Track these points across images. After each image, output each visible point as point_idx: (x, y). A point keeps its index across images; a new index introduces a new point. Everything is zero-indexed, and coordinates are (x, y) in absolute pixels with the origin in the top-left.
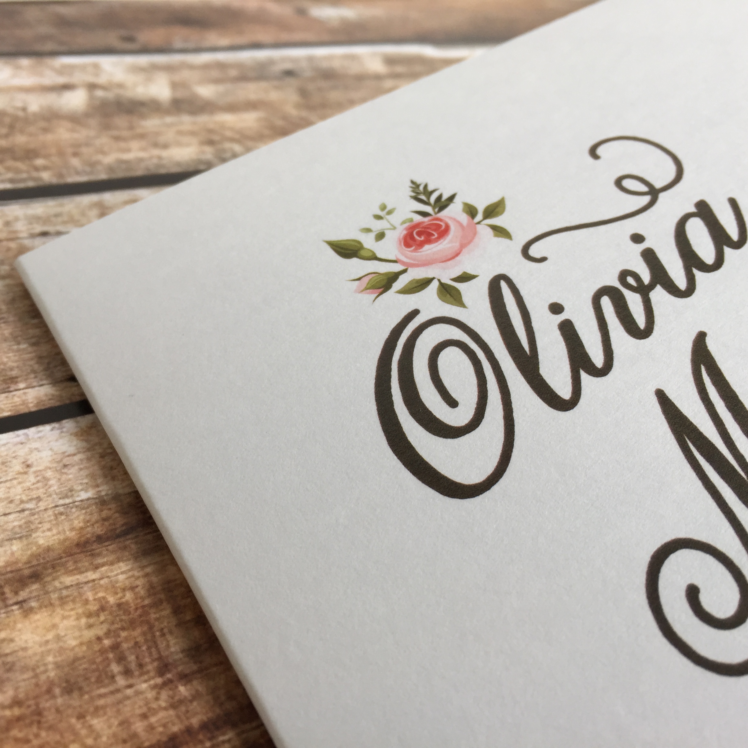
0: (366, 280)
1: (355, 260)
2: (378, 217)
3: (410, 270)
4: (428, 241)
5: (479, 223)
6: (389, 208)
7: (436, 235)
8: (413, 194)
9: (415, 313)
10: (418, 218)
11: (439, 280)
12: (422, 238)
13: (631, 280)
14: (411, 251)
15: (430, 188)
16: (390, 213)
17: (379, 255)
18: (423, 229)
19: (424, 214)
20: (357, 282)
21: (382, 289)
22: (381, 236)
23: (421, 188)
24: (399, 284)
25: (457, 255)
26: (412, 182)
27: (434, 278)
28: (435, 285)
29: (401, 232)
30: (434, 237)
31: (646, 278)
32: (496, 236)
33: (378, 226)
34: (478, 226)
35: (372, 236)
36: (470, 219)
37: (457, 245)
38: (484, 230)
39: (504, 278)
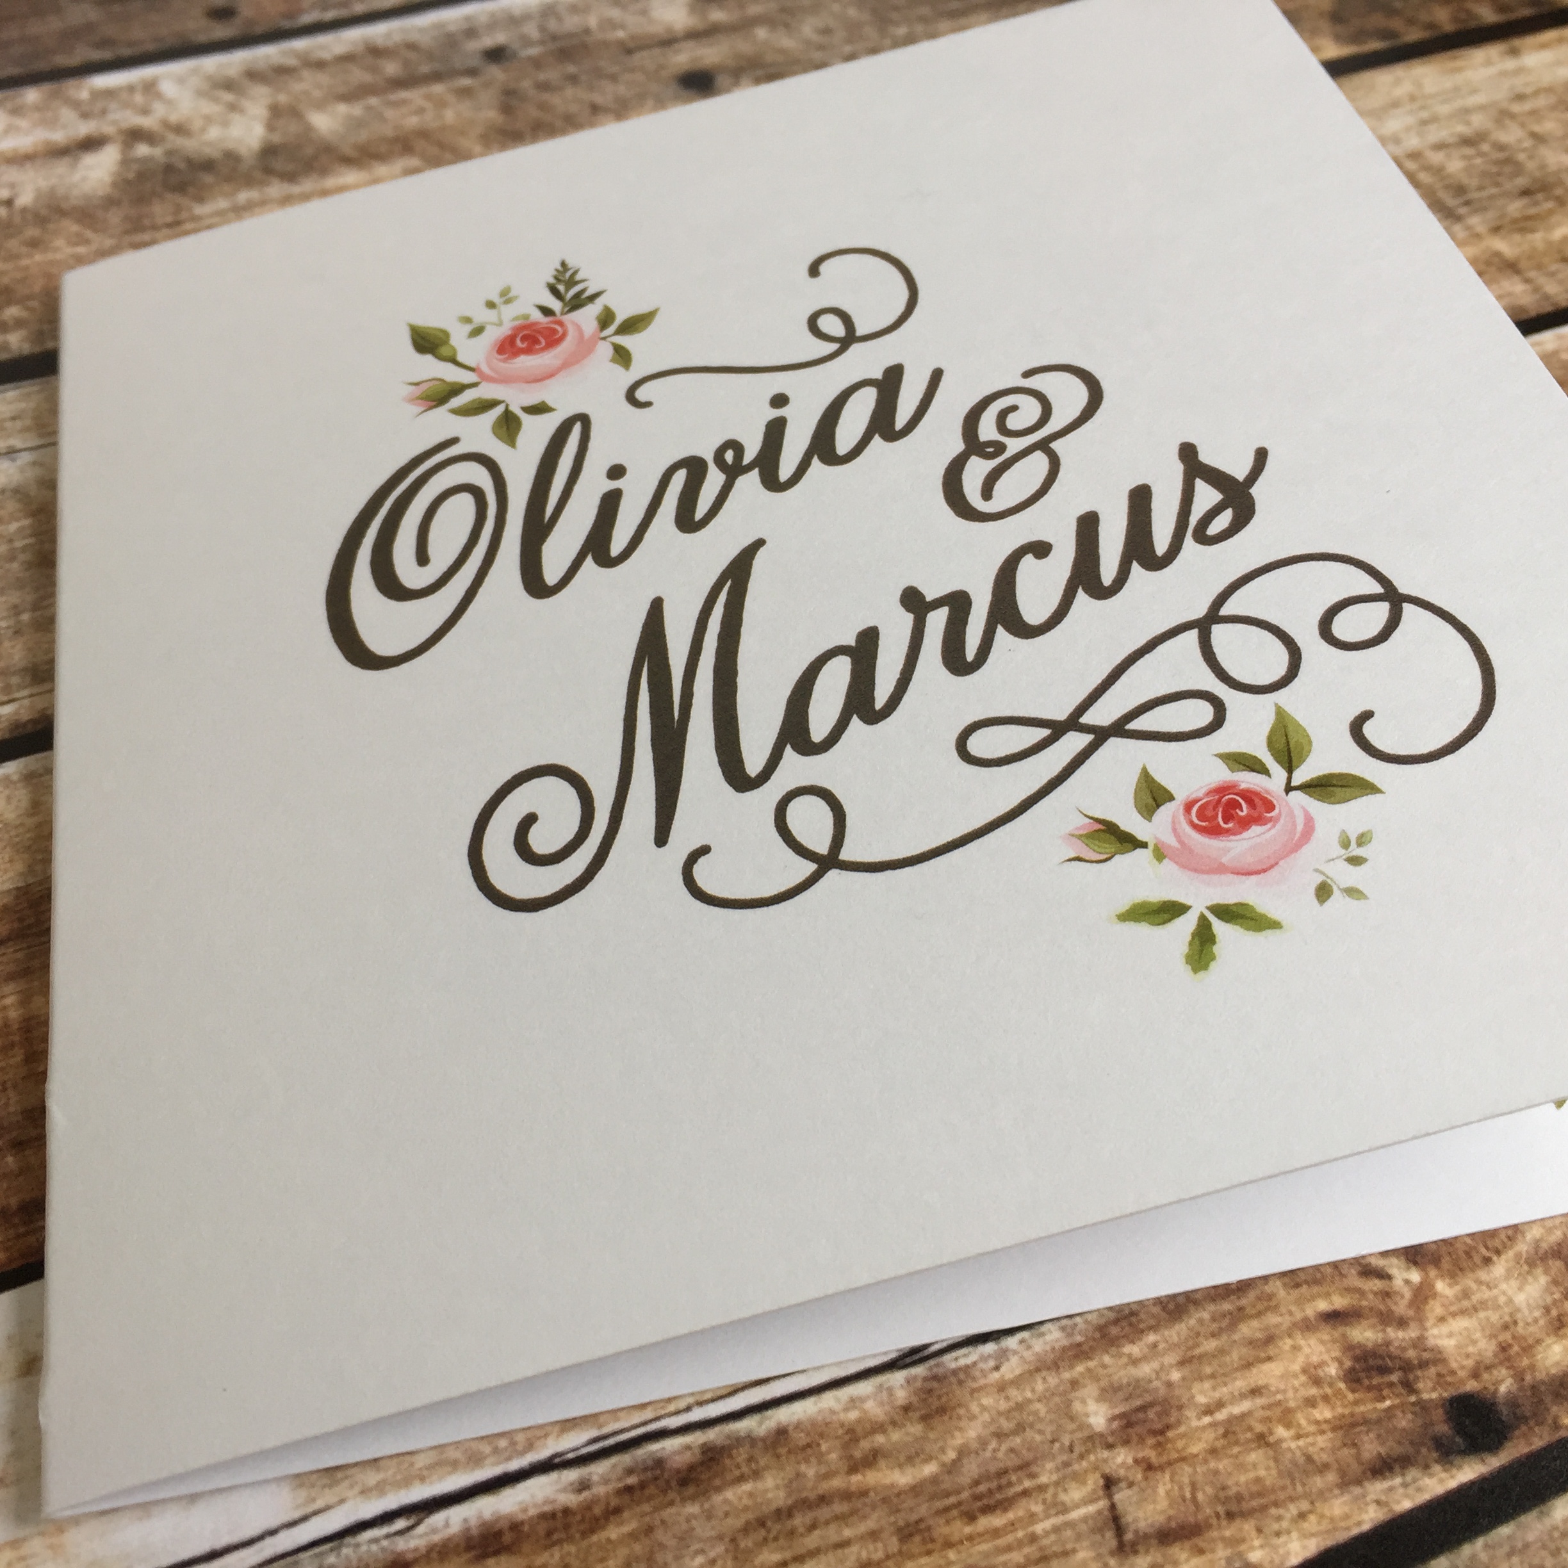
0: (424, 387)
1: (429, 358)
2: (491, 305)
3: (483, 384)
4: (528, 351)
5: (604, 339)
6: (511, 295)
7: (543, 343)
8: (552, 281)
9: (454, 441)
10: (537, 316)
11: (507, 406)
12: (524, 345)
13: (729, 456)
14: (501, 360)
15: (578, 277)
16: (508, 301)
17: (460, 358)
18: (534, 333)
19: (546, 311)
20: (414, 387)
21: (434, 403)
22: (478, 331)
23: (568, 274)
24: (456, 402)
25: (551, 375)
26: (563, 264)
27: (503, 402)
28: (499, 410)
29: (505, 330)
30: (537, 347)
31: (749, 457)
32: (613, 360)
33: (482, 315)
34: (601, 343)
35: (468, 328)
36: (598, 330)
37: (557, 363)
38: (604, 350)
39: (584, 420)
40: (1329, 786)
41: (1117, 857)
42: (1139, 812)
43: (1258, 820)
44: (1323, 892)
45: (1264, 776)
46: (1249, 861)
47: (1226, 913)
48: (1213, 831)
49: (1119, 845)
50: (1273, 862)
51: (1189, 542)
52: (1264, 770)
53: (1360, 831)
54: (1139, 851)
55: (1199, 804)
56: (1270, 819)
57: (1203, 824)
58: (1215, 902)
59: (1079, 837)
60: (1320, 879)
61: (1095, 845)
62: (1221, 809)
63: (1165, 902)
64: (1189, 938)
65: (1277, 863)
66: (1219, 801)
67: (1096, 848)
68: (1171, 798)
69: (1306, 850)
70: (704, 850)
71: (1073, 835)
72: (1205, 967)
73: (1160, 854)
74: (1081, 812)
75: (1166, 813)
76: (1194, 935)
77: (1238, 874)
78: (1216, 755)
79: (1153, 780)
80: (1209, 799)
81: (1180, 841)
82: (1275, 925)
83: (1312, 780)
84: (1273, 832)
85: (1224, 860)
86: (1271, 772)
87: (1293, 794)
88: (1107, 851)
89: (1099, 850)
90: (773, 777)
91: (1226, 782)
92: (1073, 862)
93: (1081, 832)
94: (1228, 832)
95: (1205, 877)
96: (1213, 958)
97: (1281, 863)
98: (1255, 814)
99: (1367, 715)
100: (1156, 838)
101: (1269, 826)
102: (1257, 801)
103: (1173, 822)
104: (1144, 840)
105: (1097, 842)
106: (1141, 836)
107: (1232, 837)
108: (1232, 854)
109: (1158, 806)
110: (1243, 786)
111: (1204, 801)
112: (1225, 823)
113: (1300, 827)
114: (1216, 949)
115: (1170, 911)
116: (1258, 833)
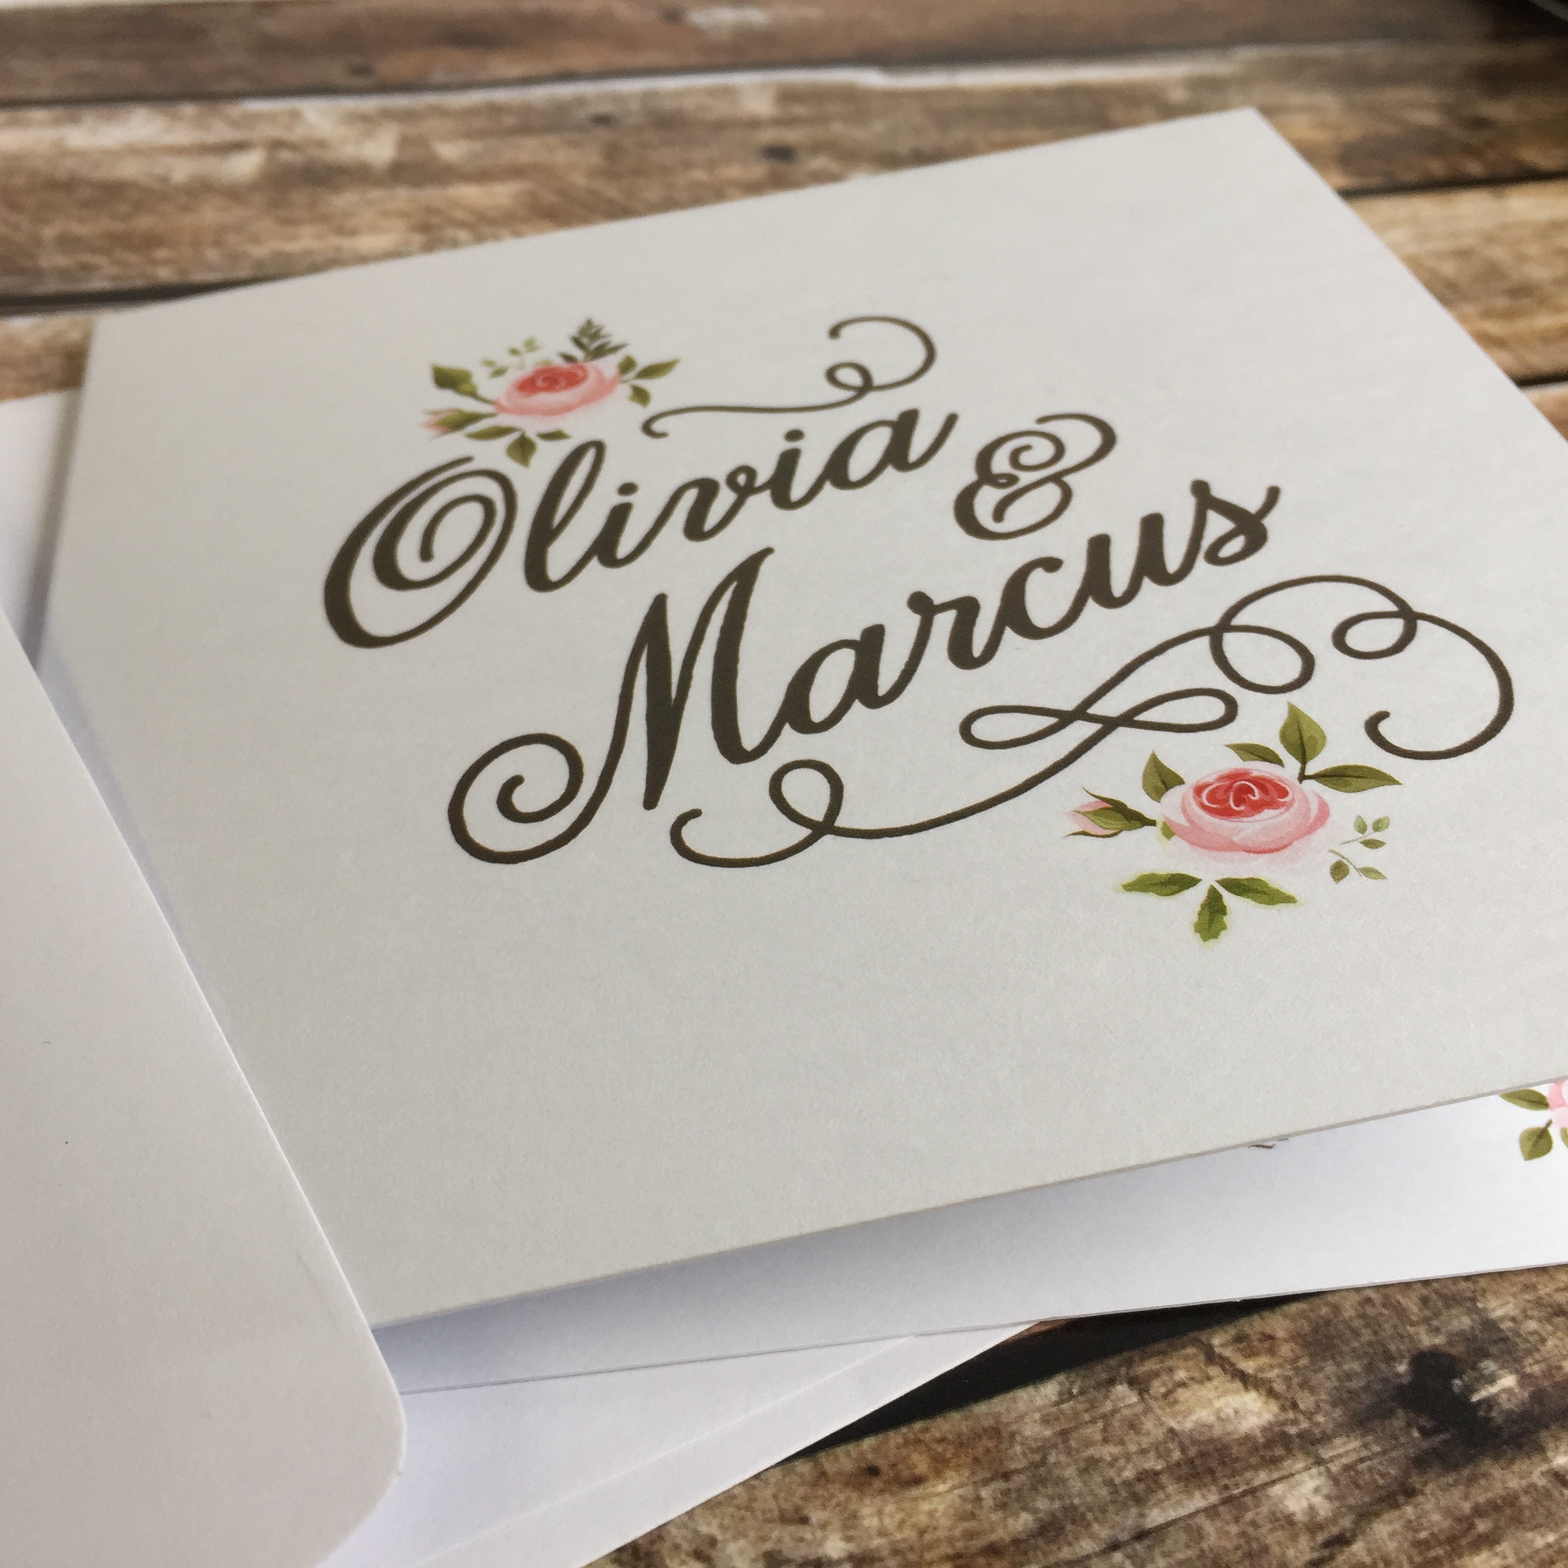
0: (442, 415)
1: (449, 392)
2: (514, 352)
3: (501, 415)
4: (549, 389)
5: (624, 382)
6: (535, 345)
7: (563, 383)
8: (577, 335)
9: (468, 459)
10: (559, 362)
11: (523, 433)
12: (544, 385)
13: (742, 479)
14: (520, 396)
15: (602, 333)
16: (532, 350)
17: (480, 393)
18: (555, 376)
19: (568, 358)
20: (432, 415)
21: (451, 429)
22: (500, 373)
23: (593, 330)
24: (475, 427)
25: (568, 410)
26: (588, 321)
27: (520, 429)
28: (514, 436)
29: (526, 372)
30: (558, 386)
31: (762, 479)
32: (631, 399)
33: (504, 359)
34: (621, 385)
35: (490, 370)
36: (619, 375)
38: (623, 391)
39: (599, 447)
40: (1344, 776)
41: (1124, 834)
42: (1147, 794)
43: (1272, 804)
44: (1339, 871)
45: (1277, 765)
46: (1262, 840)
47: (1238, 887)
48: (1225, 812)
49: (1126, 822)
50: (1286, 842)
51: (1201, 563)
52: (1277, 761)
53: (1377, 817)
54: (1147, 829)
55: (1210, 788)
56: (1283, 804)
57: (1214, 806)
58: (1226, 877)
59: (1085, 814)
60: (1336, 859)
61: (1101, 821)
62: (1232, 794)
63: (1173, 875)
64: (1198, 908)
65: (1290, 844)
66: (1230, 787)
67: (1102, 824)
68: (1180, 782)
69: (1321, 834)
70: (695, 814)
71: (1078, 812)
72: (1215, 936)
73: (1169, 831)
74: (1088, 792)
75: (1174, 795)
76: (1203, 906)
77: (1249, 851)
78: (1228, 746)
79: (1162, 766)
80: (1219, 784)
81: (1189, 820)
82: (1289, 899)
83: (1326, 770)
84: (1287, 815)
85: (1235, 839)
86: (1284, 762)
87: (1306, 782)
88: (1114, 827)
89: (1105, 826)
90: (770, 751)
91: (1237, 770)
92: (1078, 836)
93: (1087, 809)
94: (1239, 814)
95: (1215, 853)
96: (1224, 928)
97: (1295, 843)
98: (1267, 798)
99: (1383, 715)
100: (1165, 817)
101: (1282, 809)
102: (1269, 786)
103: (1183, 803)
104: (1152, 818)
105: (1104, 819)
106: (1148, 814)
107: (1245, 819)
108: (1242, 835)
109: (1167, 789)
110: (1255, 774)
111: (1214, 786)
112: (1237, 805)
113: (1314, 811)
114: (1226, 919)
115: (1179, 883)
116: (1271, 816)
